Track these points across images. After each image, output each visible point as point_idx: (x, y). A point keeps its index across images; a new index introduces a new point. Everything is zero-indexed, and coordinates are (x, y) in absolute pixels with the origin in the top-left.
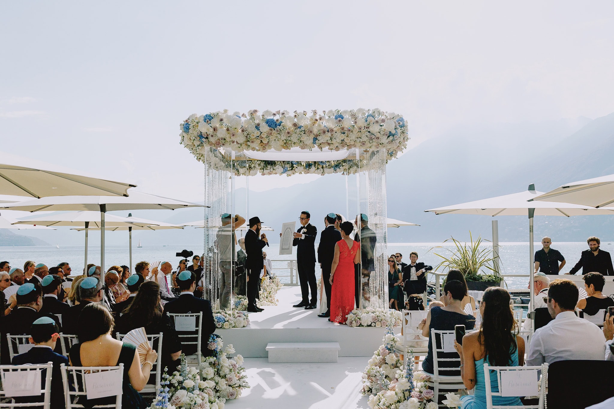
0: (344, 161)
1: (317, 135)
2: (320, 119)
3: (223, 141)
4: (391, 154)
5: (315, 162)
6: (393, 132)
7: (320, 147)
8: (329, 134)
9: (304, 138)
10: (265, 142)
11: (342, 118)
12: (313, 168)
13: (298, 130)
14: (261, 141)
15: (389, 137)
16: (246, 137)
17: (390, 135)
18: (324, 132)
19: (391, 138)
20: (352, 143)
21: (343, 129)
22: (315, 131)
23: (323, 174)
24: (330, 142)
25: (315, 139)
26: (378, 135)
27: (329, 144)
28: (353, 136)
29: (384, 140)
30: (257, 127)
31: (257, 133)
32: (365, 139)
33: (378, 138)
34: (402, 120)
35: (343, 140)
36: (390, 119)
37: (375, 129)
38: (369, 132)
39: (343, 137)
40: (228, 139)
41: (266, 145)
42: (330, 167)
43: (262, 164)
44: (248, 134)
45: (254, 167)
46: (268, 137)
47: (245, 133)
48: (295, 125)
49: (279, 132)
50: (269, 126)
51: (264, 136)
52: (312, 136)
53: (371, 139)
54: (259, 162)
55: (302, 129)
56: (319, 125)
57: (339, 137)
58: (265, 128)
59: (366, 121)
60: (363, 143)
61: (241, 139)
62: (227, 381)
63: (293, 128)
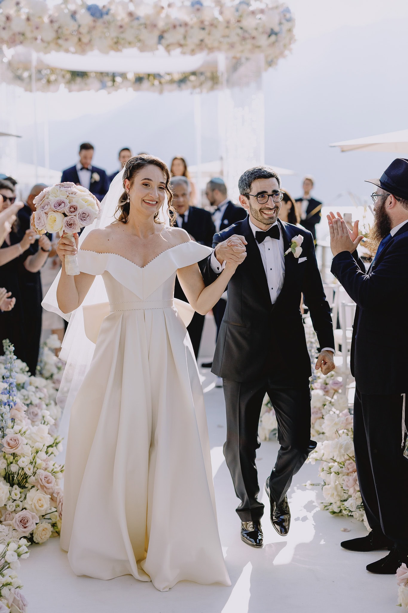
0: (194, 73)
1: (164, 32)
2: (169, 5)
3: (22, 38)
4: (270, 63)
5: (149, 75)
6: (277, 29)
7: (168, 48)
8: (182, 30)
9: (145, 34)
10: (85, 40)
11: (201, 4)
12: (146, 84)
13: (136, 23)
14: (80, 40)
15: (269, 36)
16: (57, 31)
17: (272, 33)
18: (175, 27)
19: (273, 38)
20: (216, 44)
21: (202, 22)
22: (161, 24)
23: (161, 92)
24: (182, 42)
25: (161, 37)
26: (254, 33)
27: (181, 45)
28: (218, 34)
29: (263, 41)
30: (73, 15)
31: (72, 26)
32: (234, 38)
33: (254, 38)
34: (288, 10)
35: (202, 41)
36: (272, 9)
37: (249, 23)
38: (241, 28)
39: (202, 35)
40: (29, 35)
41: (86, 44)
42: (172, 82)
43: (68, 76)
44: (59, 28)
45: (56, 80)
46: (89, 32)
47: (56, 26)
48: (131, 14)
49: (108, 24)
50: (93, 15)
51: (84, 30)
52: (156, 33)
53: (244, 39)
54: (63, 73)
55: (142, 21)
56: (167, 16)
57: (196, 35)
58: (85, 18)
59: (237, 10)
60: (232, 46)
61: (50, 35)
62: (54, 383)
63: (127, 19)
